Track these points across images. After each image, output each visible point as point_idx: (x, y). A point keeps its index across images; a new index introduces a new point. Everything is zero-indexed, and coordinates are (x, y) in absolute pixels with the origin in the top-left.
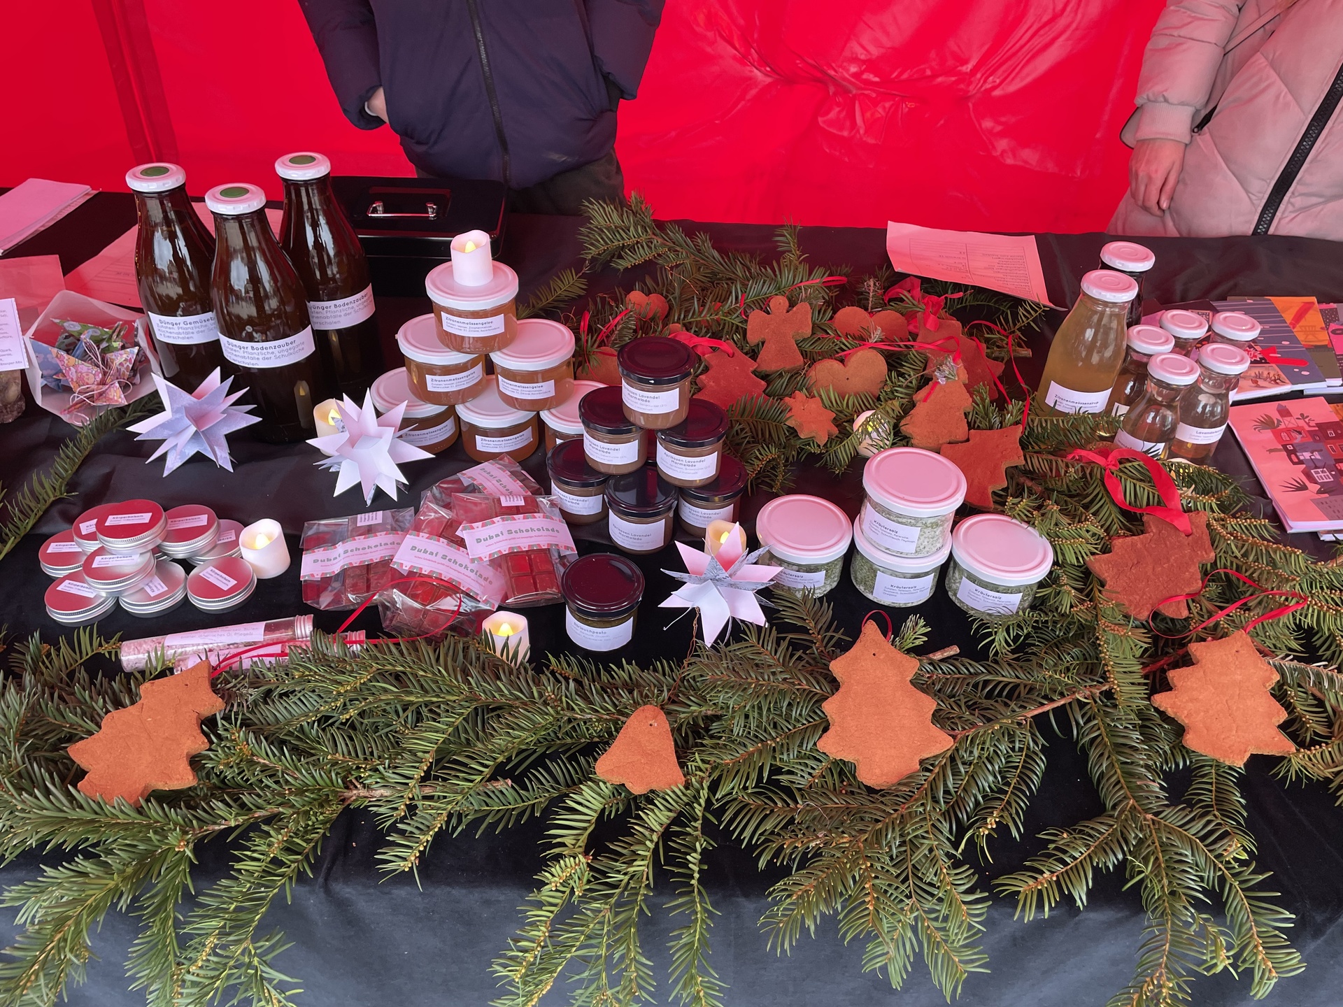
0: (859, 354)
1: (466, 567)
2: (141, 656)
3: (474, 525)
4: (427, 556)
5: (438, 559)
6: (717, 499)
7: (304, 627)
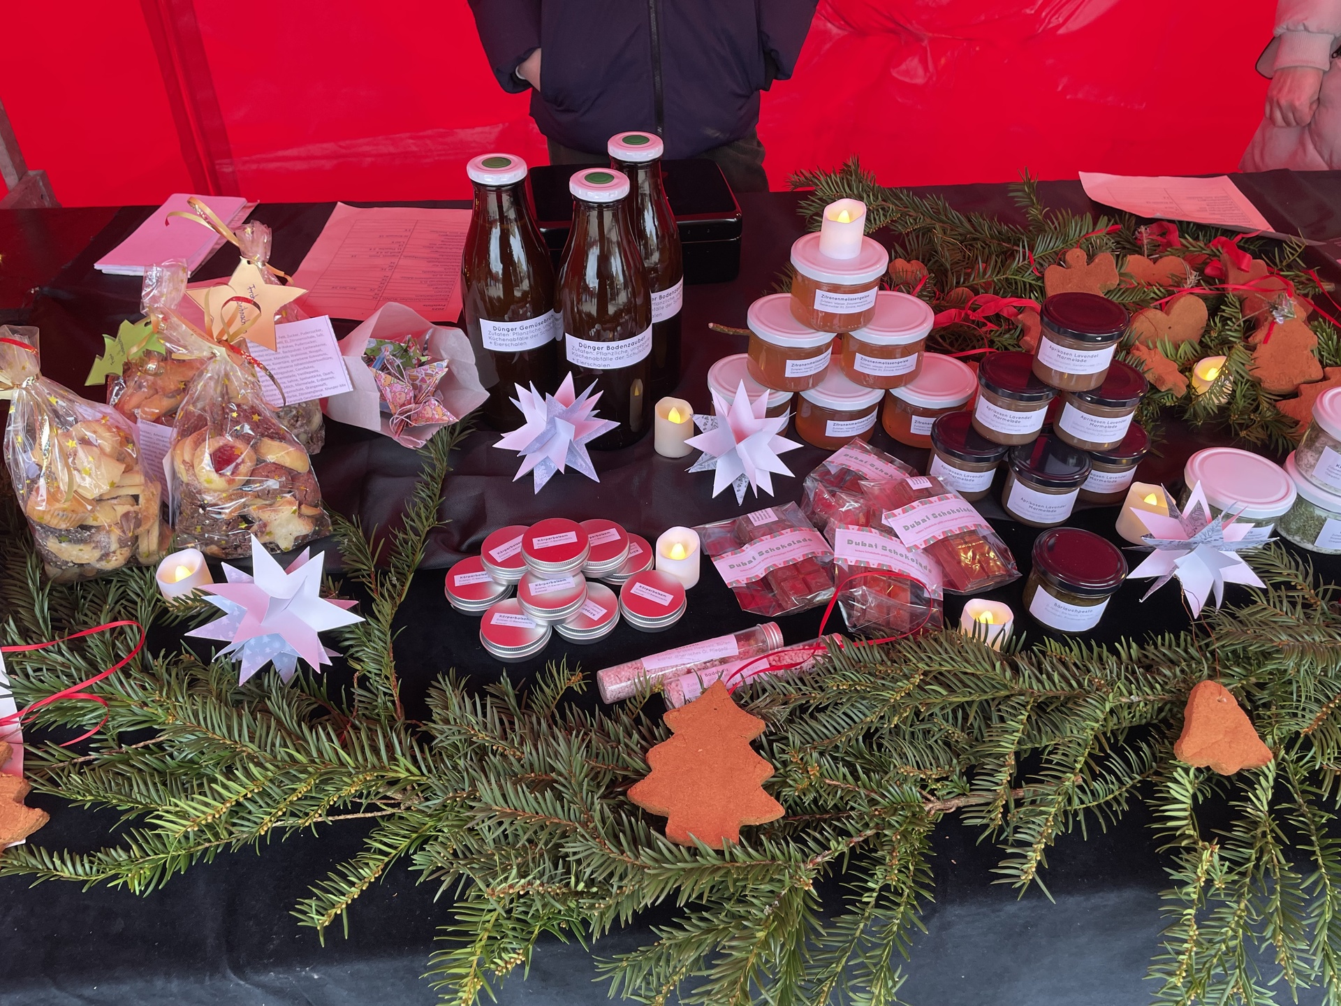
0: (1182, 300)
1: (906, 557)
2: (624, 684)
3: (895, 512)
4: (867, 548)
5: (879, 550)
6: (1124, 461)
7: (774, 636)
